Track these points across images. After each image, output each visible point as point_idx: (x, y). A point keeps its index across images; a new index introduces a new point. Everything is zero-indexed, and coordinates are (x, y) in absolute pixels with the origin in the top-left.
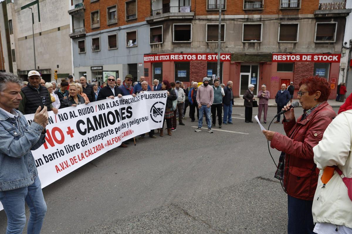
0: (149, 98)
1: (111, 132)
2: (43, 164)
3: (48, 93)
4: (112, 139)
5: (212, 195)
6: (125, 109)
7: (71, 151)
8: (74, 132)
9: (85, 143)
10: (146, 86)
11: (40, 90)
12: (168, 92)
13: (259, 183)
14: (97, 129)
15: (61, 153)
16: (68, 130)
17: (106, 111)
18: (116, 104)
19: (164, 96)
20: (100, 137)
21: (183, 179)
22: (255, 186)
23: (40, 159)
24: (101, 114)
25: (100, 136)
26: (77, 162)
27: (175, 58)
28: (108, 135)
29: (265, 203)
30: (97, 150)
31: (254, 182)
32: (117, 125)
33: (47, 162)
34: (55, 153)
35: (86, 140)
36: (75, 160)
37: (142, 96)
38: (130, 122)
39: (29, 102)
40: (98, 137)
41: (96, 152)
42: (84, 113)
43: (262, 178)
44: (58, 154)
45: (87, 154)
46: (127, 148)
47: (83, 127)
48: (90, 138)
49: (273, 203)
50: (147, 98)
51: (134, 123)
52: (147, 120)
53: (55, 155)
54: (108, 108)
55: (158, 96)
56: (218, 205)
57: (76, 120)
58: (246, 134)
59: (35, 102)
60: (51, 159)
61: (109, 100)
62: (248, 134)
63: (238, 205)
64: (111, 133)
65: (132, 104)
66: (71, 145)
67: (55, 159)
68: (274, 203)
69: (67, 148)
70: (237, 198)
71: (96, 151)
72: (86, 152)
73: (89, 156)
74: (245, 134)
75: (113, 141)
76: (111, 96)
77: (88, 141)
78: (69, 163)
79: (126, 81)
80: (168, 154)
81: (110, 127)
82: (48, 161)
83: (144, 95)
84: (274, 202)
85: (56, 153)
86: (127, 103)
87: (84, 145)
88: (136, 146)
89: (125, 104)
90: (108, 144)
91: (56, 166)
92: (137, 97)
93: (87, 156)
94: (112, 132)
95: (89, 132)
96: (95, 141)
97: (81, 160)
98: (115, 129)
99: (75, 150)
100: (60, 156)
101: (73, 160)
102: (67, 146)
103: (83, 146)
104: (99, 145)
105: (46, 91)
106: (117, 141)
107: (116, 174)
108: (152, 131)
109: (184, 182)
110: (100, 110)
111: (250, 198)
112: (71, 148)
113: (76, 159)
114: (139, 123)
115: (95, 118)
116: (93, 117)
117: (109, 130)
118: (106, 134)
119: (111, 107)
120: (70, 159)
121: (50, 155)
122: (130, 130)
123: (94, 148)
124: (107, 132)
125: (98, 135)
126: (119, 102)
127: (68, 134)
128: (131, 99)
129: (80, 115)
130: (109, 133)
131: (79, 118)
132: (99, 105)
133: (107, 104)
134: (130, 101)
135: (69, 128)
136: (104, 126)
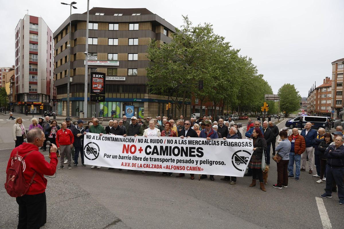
0: (230, 145)
1: (173, 161)
2: (117, 158)
4: (172, 166)
6: (195, 149)
7: (136, 160)
8: (143, 151)
14: (161, 154)
15: (130, 158)
17: (173, 146)
18: (184, 143)
20: (161, 160)
23: (117, 156)
24: (168, 146)
32: (179, 157)
33: (119, 158)
36: (135, 165)
37: (223, 142)
38: (200, 161)
40: (160, 160)
42: (154, 142)
44: (127, 158)
45: (145, 166)
47: (149, 150)
48: (152, 158)
50: (228, 145)
53: (125, 158)
57: (147, 144)
66: (138, 157)
67: (124, 159)
69: (134, 157)
71: (153, 167)
75: (172, 167)
78: (131, 165)
81: (173, 157)
82: (120, 159)
85: (127, 157)
90: (166, 168)
91: (123, 163)
95: (153, 154)
97: (138, 167)
98: (177, 160)
99: (138, 160)
100: (128, 159)
101: (134, 165)
102: (135, 156)
103: (144, 160)
106: (175, 169)
110: (168, 143)
114: (211, 165)
115: (162, 147)
116: (160, 146)
117: (171, 158)
118: (167, 160)
119: (179, 144)
120: (132, 164)
121: (123, 156)
122: (198, 167)
123: (153, 165)
124: (169, 160)
125: (160, 159)
126: (187, 142)
127: (139, 151)
128: (203, 141)
129: (150, 143)
130: (170, 161)
131: (149, 144)
132: (168, 140)
133: (176, 140)
134: (200, 143)
135: (141, 148)
136: (167, 155)
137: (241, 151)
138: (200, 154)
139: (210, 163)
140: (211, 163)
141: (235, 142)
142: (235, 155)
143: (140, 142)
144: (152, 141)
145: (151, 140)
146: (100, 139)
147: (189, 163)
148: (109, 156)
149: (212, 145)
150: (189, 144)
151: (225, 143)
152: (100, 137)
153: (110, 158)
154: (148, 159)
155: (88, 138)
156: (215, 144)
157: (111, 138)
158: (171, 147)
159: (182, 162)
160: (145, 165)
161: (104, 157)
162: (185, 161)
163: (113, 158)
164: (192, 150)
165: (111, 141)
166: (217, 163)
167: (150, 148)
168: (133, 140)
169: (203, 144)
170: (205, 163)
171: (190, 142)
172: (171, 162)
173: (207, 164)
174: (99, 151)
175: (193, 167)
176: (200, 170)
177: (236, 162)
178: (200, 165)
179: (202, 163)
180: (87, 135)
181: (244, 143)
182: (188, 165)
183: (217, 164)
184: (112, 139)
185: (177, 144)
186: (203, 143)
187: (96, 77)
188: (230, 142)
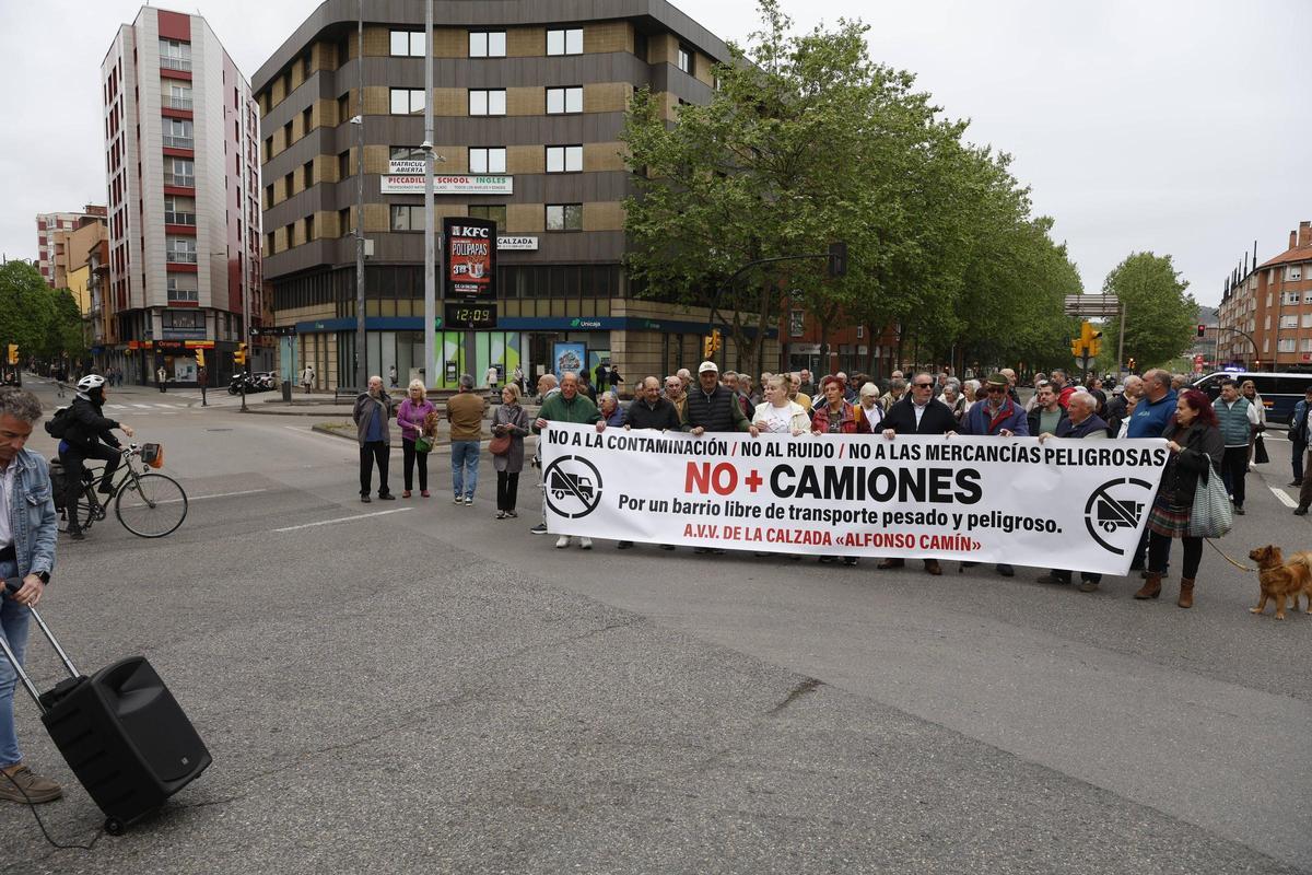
0: (1081, 463)
1: (870, 517)
2: (666, 511)
4: (866, 535)
6: (951, 475)
7: (737, 515)
8: (762, 484)
9: (778, 513)
14: (828, 496)
15: (715, 510)
16: (750, 476)
17: (871, 464)
18: (911, 453)
20: (829, 516)
23: (666, 502)
24: (852, 468)
26: (739, 539)
28: (856, 521)
30: (805, 540)
32: (893, 505)
33: (674, 511)
34: (700, 504)
35: (782, 509)
36: (736, 533)
37: (1052, 452)
38: (970, 516)
40: (823, 516)
41: (800, 542)
42: (803, 453)
44: (705, 509)
45: (773, 535)
47: (784, 481)
48: (797, 509)
50: (1073, 461)
51: (990, 523)
53: (698, 509)
54: (881, 457)
57: (778, 461)
60: (687, 510)
64: (867, 519)
65: (983, 465)
66: (744, 504)
67: (694, 512)
69: (732, 507)
71: (801, 539)
73: (777, 541)
75: (867, 540)
77: (787, 513)
78: (720, 532)
81: (870, 503)
82: (678, 512)
85: (702, 506)
87: (773, 517)
90: (848, 543)
91: (689, 526)
93: (771, 539)
94: (872, 519)
95: (799, 495)
96: (809, 519)
97: (750, 540)
98: (885, 514)
99: (747, 515)
100: (708, 513)
101: (732, 533)
102: (732, 502)
103: (768, 517)
104: (819, 533)
106: (878, 544)
110: (851, 457)
112: (740, 509)
113: (739, 533)
114: (1011, 530)
115: (830, 471)
116: (826, 467)
117: (864, 510)
118: (849, 516)
119: (892, 457)
120: (726, 528)
121: (689, 504)
122: (963, 539)
123: (800, 532)
124: (857, 513)
125: (825, 511)
126: (923, 451)
127: (747, 483)
128: (980, 448)
129: (789, 455)
130: (860, 517)
131: (785, 460)
132: (852, 446)
133: (880, 446)
134: (971, 453)
135: (754, 473)
136: (850, 497)
137: (1122, 481)
138: (969, 494)
139: (1005, 525)
140: (1010, 524)
141: (1101, 451)
142: (1100, 498)
143: (748, 454)
144: (797, 450)
145: (792, 447)
146: (599, 442)
147: (929, 523)
148: (636, 504)
149: (1014, 460)
150: (928, 458)
151: (1062, 454)
152: (599, 437)
153: (640, 509)
154: (783, 512)
155: (555, 442)
156: (1023, 455)
157: (643, 440)
158: (862, 470)
159: (905, 519)
160: (774, 531)
161: (620, 507)
162: (914, 517)
163: (651, 509)
164: (941, 479)
165: (642, 450)
166: (1029, 524)
167: (791, 473)
168: (723, 448)
169: (980, 459)
170: (987, 525)
171: (932, 452)
172: (864, 521)
173: (993, 526)
174: (600, 485)
175: (944, 538)
176: (968, 549)
177: (1101, 524)
178: (970, 529)
179: (975, 525)
180: (551, 432)
181: (1135, 452)
182: (926, 529)
183: (1031, 528)
184: (646, 443)
185: (884, 458)
186: (980, 454)
187: (464, 234)
188: (1081, 451)
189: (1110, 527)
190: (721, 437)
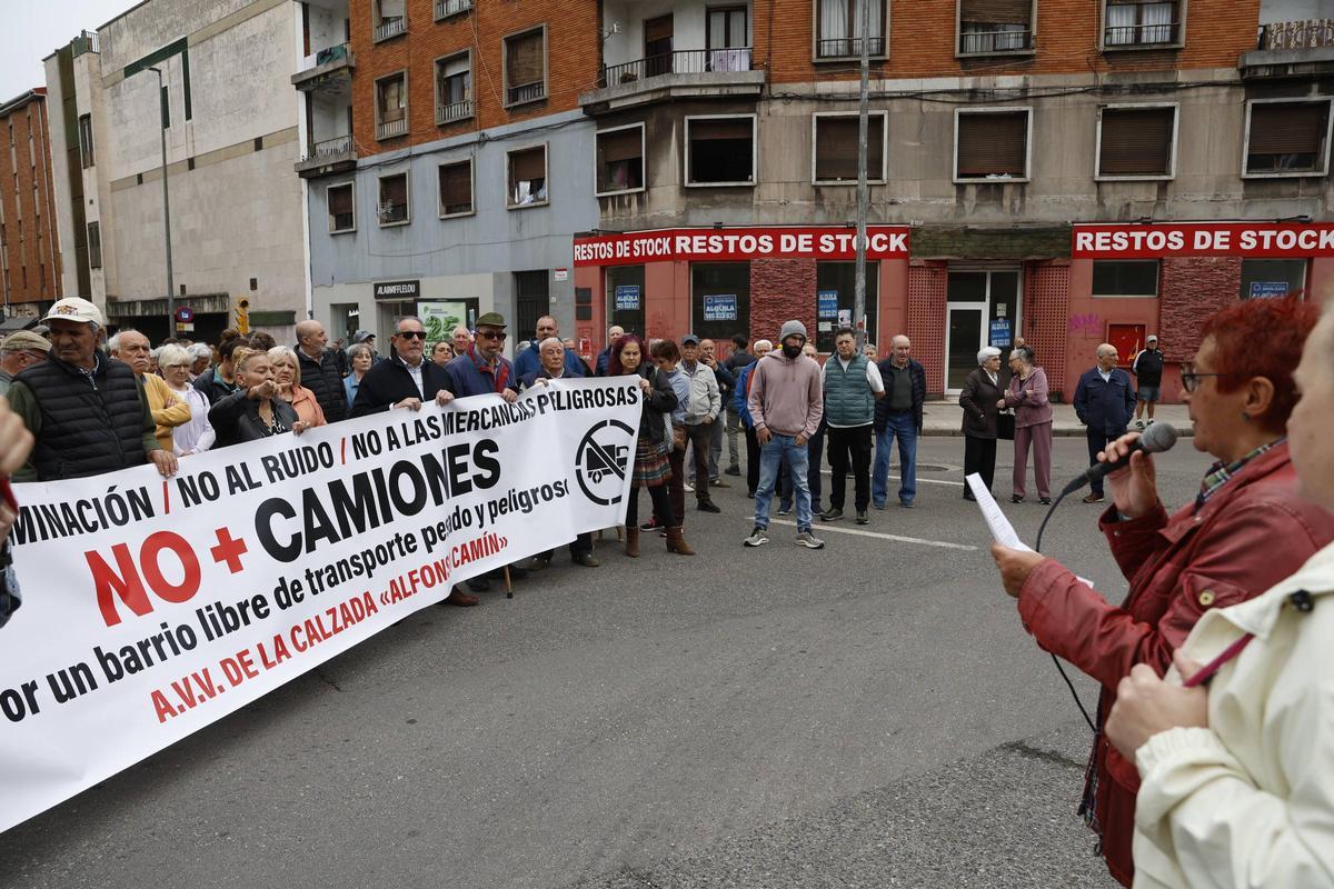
0: (569, 408)
1: (407, 544)
2: (94, 686)
3: (135, 388)
4: (411, 574)
5: (804, 825)
6: (468, 453)
7: (229, 629)
8: (245, 550)
9: (294, 592)
10: (556, 355)
11: (101, 376)
12: (647, 383)
13: (1014, 771)
14: (347, 534)
15: (183, 639)
16: (217, 543)
17: (386, 461)
18: (429, 431)
19: (627, 397)
20: (359, 565)
21: (687, 750)
22: (996, 785)
23: (83, 666)
24: (366, 475)
25: (361, 561)
26: (256, 673)
27: (691, 246)
28: (393, 558)
29: (1037, 873)
30: (345, 620)
31: (990, 768)
32: (432, 514)
33: (111, 678)
34: (153, 639)
35: (296, 582)
36: (246, 664)
37: (544, 396)
38: (490, 504)
39: (54, 427)
40: (352, 569)
41: (341, 629)
42: (292, 470)
43: (1026, 751)
44: (165, 645)
45: (302, 637)
46: (476, 608)
47: (284, 529)
48: (316, 572)
49: (1073, 875)
50: (562, 405)
51: (508, 507)
52: (563, 494)
53: (152, 650)
54: (394, 446)
55: (607, 399)
56: (827, 878)
57: (255, 499)
58: (964, 547)
59: (76, 423)
60: (133, 664)
61: (398, 417)
62: (974, 548)
63: (917, 882)
64: (404, 549)
65: (500, 432)
66: (231, 601)
67: (150, 663)
68: (1078, 872)
69: (212, 616)
70: (913, 847)
71: (340, 623)
72: (297, 628)
73: (312, 644)
74: (960, 550)
75: (413, 582)
76: (409, 401)
77: (305, 584)
78: (218, 678)
79: (482, 338)
80: (638, 636)
81: (402, 524)
82: (120, 675)
83: (551, 394)
84: (1077, 867)
85: (157, 641)
86: (476, 428)
87: (289, 604)
88: (514, 602)
89: (469, 429)
90: (394, 596)
91: (157, 696)
92: (520, 404)
93: (301, 645)
94: (411, 546)
95: (311, 548)
96: (337, 582)
97: (273, 664)
98: (424, 532)
99: (247, 622)
100: (177, 652)
101: (238, 667)
102: (209, 608)
103: (283, 607)
104: (357, 600)
105: (129, 381)
106: (429, 581)
107: (412, 722)
108: (584, 539)
109: (689, 765)
110: (359, 458)
111: (973, 845)
112: (228, 615)
113: (250, 662)
114: (530, 509)
115: (336, 488)
116: (330, 483)
117: (397, 535)
118: (382, 555)
119: (408, 443)
120: (223, 663)
121: (129, 649)
122: (490, 536)
123: (332, 611)
124: (390, 545)
125: (352, 560)
126: (439, 425)
127: (217, 560)
128: (494, 410)
129: (273, 480)
130: (395, 548)
131: (268, 491)
132: (354, 438)
133: (390, 430)
135: (223, 534)
136: (375, 524)
137: (603, 424)
138: (487, 474)
139: (523, 505)
140: (522, 501)
143: (198, 501)
144: (281, 466)
145: (271, 464)
147: (456, 528)
148: (20, 701)
150: (445, 433)
153: (35, 710)
154: (300, 587)
158: (378, 473)
160: (299, 629)
163: (61, 698)
164: (459, 460)
167: (288, 512)
168: (140, 504)
169: (496, 424)
170: (506, 511)
171: (448, 424)
172: (403, 553)
173: (511, 510)
175: (472, 543)
176: (498, 549)
177: (589, 475)
178: (493, 522)
179: (496, 514)
181: (612, 390)
185: (398, 446)
188: (568, 392)
189: (597, 477)
190: (127, 480)
